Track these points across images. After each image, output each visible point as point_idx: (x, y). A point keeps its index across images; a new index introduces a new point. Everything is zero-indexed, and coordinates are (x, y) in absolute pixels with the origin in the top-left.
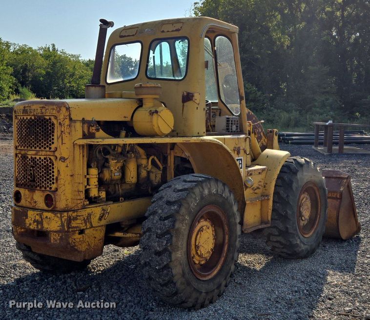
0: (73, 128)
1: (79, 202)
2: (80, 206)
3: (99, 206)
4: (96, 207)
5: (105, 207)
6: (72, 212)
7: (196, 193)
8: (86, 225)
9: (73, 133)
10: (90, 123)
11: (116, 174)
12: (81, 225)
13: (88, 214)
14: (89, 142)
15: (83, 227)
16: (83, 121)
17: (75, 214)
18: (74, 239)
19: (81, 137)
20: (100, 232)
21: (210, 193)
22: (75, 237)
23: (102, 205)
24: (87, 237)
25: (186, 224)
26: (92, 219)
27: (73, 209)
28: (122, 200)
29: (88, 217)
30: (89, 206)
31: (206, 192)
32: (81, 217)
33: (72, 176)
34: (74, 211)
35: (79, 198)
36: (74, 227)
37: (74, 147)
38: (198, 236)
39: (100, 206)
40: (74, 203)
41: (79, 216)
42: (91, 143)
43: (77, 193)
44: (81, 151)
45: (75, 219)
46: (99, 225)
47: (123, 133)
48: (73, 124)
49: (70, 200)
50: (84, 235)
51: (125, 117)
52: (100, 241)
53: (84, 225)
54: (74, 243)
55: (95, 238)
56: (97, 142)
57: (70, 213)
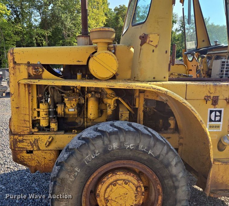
0: (17, 70)
1: (25, 129)
2: (26, 132)
3: (47, 134)
4: (44, 135)
5: (53, 136)
6: (18, 136)
7: (95, 145)
8: (33, 147)
9: (18, 73)
10: (35, 66)
11: (70, 110)
12: (28, 147)
13: (35, 140)
14: (28, 82)
15: (30, 148)
16: (29, 64)
17: (21, 138)
18: (23, 156)
19: (26, 77)
20: (50, 155)
21: (121, 147)
22: (23, 155)
23: (51, 134)
24: (35, 156)
25: (75, 176)
26: (39, 144)
27: (20, 134)
28: (74, 132)
29: (34, 142)
30: (37, 133)
31: (115, 145)
32: (28, 141)
33: (17, 108)
34: (20, 135)
35: (25, 126)
36: (20, 148)
37: (19, 86)
38: (109, 190)
39: (49, 134)
40: (20, 129)
41: (26, 140)
42: (29, 83)
43: (23, 122)
44: (27, 89)
45: (22, 141)
46: (47, 149)
47: (79, 75)
48: (17, 67)
49: (16, 127)
50: (32, 154)
51: (78, 61)
52: (50, 161)
53: (31, 147)
54: (23, 159)
55: (45, 158)
56: (34, 82)
57: (16, 137)
